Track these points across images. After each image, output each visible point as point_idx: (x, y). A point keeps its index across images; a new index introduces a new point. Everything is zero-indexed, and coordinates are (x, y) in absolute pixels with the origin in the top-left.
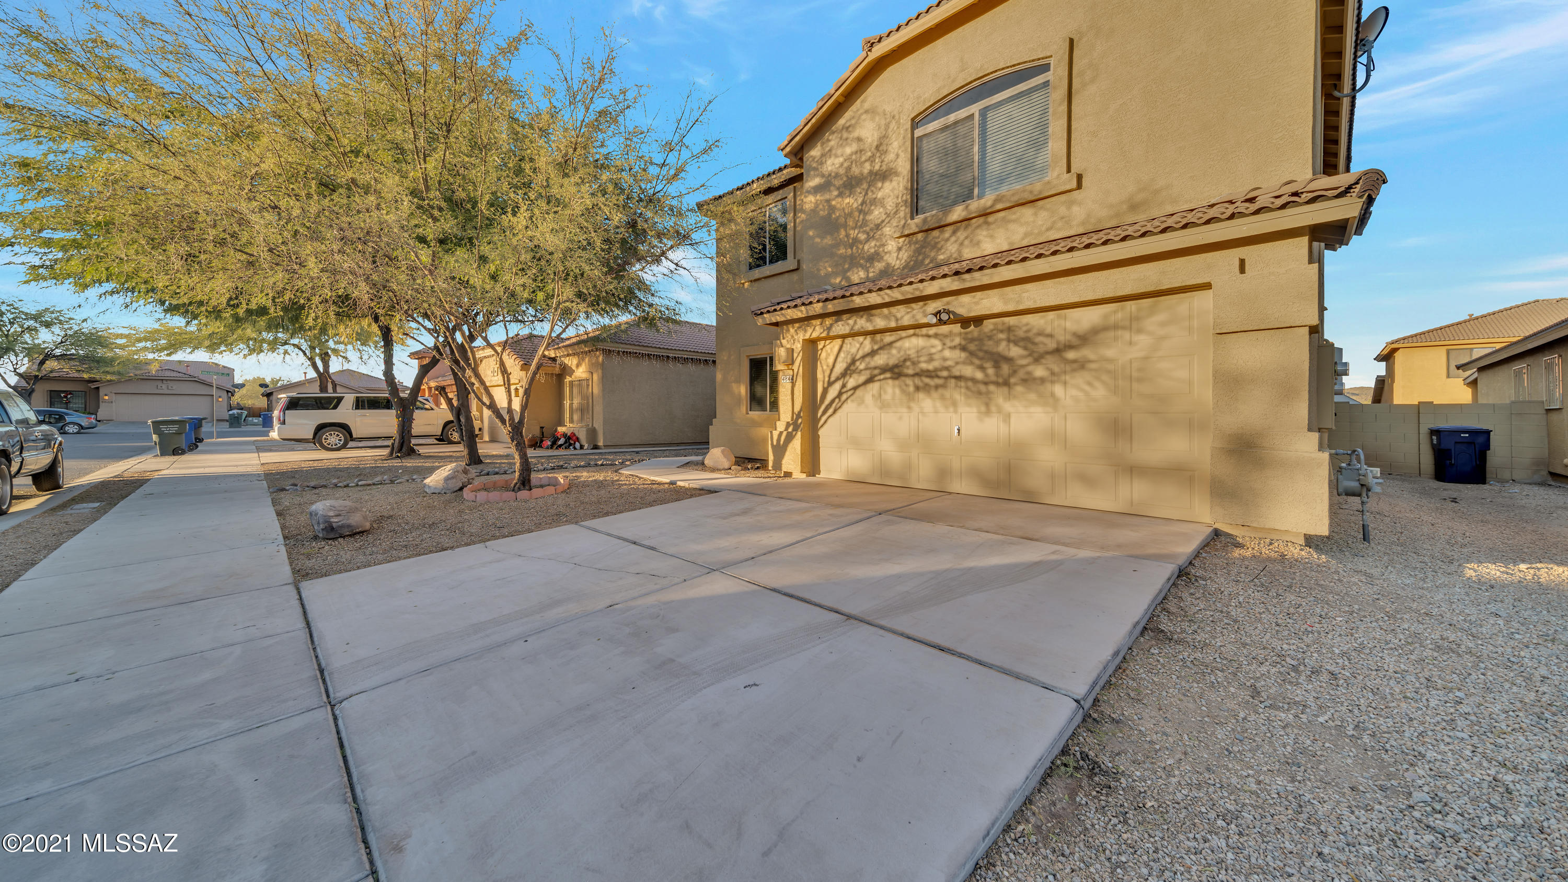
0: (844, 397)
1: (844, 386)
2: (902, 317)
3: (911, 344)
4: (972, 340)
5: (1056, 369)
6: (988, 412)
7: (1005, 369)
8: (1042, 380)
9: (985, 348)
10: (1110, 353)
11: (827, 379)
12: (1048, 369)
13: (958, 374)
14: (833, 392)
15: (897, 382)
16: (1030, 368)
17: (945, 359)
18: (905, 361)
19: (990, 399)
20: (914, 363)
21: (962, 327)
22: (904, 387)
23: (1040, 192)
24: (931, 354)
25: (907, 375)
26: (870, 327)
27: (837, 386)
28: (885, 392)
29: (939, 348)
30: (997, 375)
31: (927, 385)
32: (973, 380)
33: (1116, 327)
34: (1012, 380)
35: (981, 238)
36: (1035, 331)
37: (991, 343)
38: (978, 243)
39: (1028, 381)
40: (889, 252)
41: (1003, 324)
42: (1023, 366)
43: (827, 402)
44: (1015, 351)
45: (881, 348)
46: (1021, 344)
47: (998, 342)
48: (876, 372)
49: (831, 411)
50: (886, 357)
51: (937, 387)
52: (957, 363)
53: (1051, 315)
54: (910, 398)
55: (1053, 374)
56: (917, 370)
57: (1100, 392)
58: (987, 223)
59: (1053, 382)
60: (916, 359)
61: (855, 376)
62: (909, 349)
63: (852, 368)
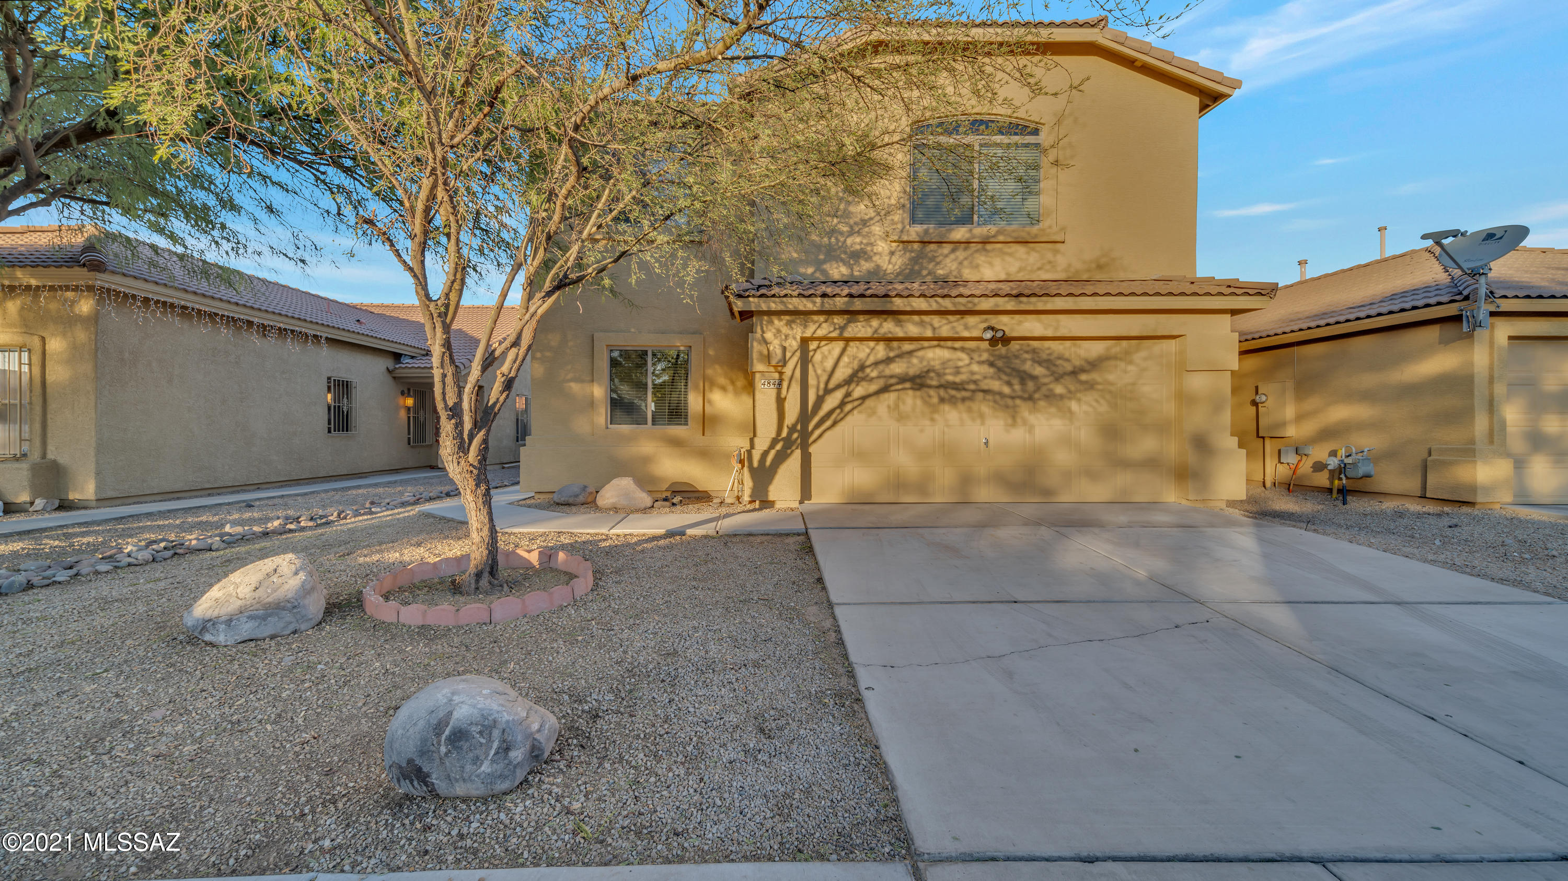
0: (848, 407)
1: (848, 394)
2: (940, 327)
3: (935, 355)
4: (1001, 357)
5: (1072, 388)
6: (1014, 424)
7: (1031, 385)
8: (1061, 397)
9: (1012, 366)
10: (1111, 377)
11: (822, 386)
12: (1066, 387)
13: (986, 387)
14: (831, 402)
15: (918, 393)
16: (1051, 386)
17: (973, 373)
18: (928, 371)
19: (1016, 412)
20: (939, 375)
21: (990, 345)
22: (927, 399)
23: (1036, 236)
24: (957, 367)
25: (930, 387)
26: (900, 333)
27: (839, 395)
28: (904, 403)
29: (967, 361)
30: (1024, 390)
31: (953, 397)
32: (1001, 394)
33: (1116, 358)
34: (1037, 396)
35: (980, 262)
36: (1055, 355)
37: (1017, 361)
38: (977, 267)
39: (1050, 397)
40: (880, 254)
41: (1029, 345)
42: (1045, 384)
43: (822, 413)
44: (1039, 371)
45: (898, 356)
46: (1045, 364)
47: (1024, 361)
48: (893, 381)
49: (828, 423)
50: (905, 365)
51: (964, 399)
52: (985, 378)
53: (1068, 343)
54: (934, 409)
55: (1070, 392)
56: (943, 381)
57: (1104, 408)
58: (986, 250)
59: (1070, 399)
60: (942, 371)
61: (864, 383)
62: (934, 359)
63: (860, 375)
